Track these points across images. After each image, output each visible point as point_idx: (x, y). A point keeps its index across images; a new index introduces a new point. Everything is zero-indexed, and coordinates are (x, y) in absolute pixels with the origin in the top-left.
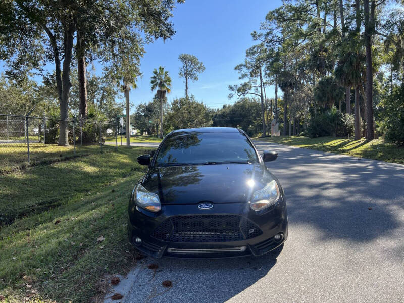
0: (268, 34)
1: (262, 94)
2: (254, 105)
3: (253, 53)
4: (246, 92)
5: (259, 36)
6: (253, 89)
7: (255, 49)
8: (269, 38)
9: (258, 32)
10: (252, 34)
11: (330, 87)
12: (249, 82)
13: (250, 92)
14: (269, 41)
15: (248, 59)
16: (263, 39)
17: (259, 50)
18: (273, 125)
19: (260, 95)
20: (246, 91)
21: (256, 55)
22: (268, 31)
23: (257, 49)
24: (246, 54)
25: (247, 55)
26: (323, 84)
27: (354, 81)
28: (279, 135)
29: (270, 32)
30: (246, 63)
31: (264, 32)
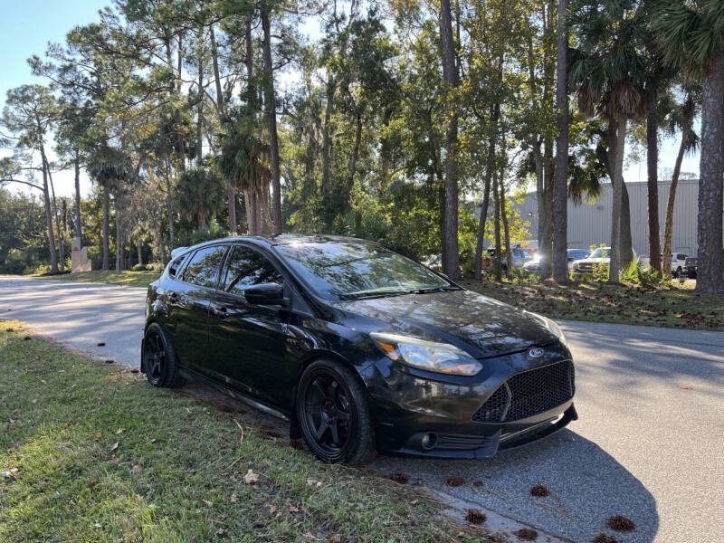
0: (65, 69)
1: (45, 184)
2: (24, 206)
3: (25, 99)
4: (7, 178)
5: (46, 68)
6: (23, 172)
7: (28, 93)
8: (69, 77)
9: (45, 60)
10: (29, 61)
11: (201, 186)
12: (13, 158)
13: (16, 177)
14: (67, 83)
15: (11, 108)
16: (55, 76)
17: (37, 96)
18: (76, 249)
19: (43, 187)
20: (6, 174)
21: (30, 106)
22: (67, 64)
23: (34, 94)
24: (7, 98)
25: (9, 102)
26: (188, 180)
27: (250, 181)
28: (90, 269)
29: (71, 66)
30: (8, 117)
31: (58, 63)
